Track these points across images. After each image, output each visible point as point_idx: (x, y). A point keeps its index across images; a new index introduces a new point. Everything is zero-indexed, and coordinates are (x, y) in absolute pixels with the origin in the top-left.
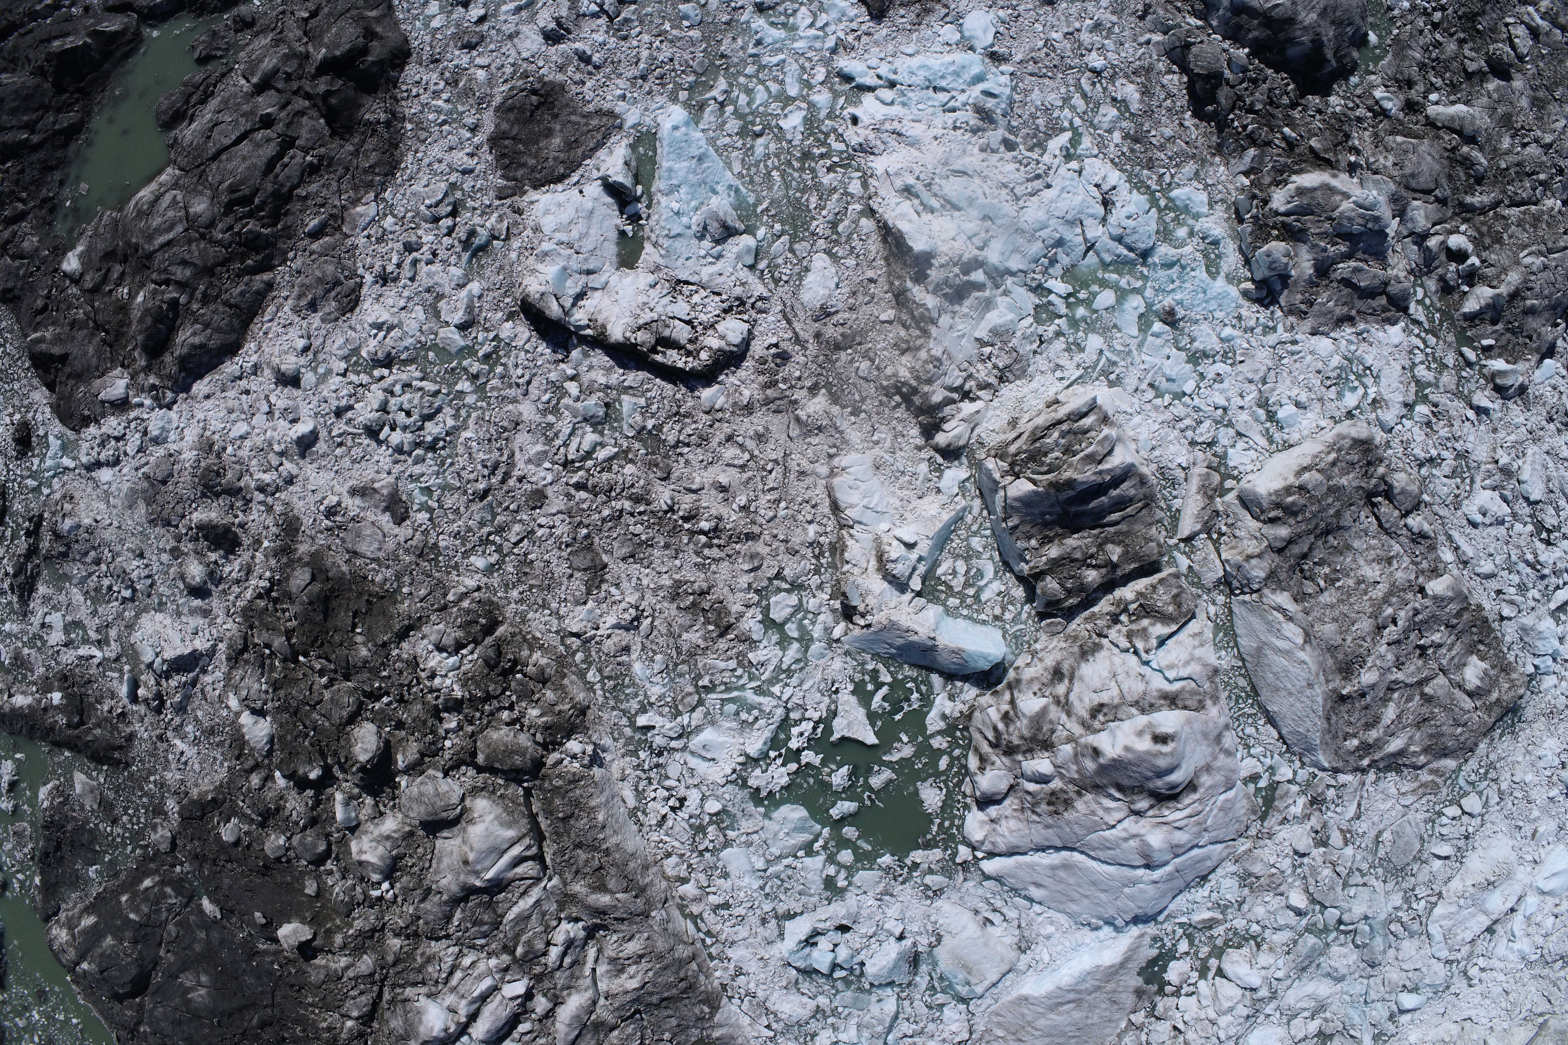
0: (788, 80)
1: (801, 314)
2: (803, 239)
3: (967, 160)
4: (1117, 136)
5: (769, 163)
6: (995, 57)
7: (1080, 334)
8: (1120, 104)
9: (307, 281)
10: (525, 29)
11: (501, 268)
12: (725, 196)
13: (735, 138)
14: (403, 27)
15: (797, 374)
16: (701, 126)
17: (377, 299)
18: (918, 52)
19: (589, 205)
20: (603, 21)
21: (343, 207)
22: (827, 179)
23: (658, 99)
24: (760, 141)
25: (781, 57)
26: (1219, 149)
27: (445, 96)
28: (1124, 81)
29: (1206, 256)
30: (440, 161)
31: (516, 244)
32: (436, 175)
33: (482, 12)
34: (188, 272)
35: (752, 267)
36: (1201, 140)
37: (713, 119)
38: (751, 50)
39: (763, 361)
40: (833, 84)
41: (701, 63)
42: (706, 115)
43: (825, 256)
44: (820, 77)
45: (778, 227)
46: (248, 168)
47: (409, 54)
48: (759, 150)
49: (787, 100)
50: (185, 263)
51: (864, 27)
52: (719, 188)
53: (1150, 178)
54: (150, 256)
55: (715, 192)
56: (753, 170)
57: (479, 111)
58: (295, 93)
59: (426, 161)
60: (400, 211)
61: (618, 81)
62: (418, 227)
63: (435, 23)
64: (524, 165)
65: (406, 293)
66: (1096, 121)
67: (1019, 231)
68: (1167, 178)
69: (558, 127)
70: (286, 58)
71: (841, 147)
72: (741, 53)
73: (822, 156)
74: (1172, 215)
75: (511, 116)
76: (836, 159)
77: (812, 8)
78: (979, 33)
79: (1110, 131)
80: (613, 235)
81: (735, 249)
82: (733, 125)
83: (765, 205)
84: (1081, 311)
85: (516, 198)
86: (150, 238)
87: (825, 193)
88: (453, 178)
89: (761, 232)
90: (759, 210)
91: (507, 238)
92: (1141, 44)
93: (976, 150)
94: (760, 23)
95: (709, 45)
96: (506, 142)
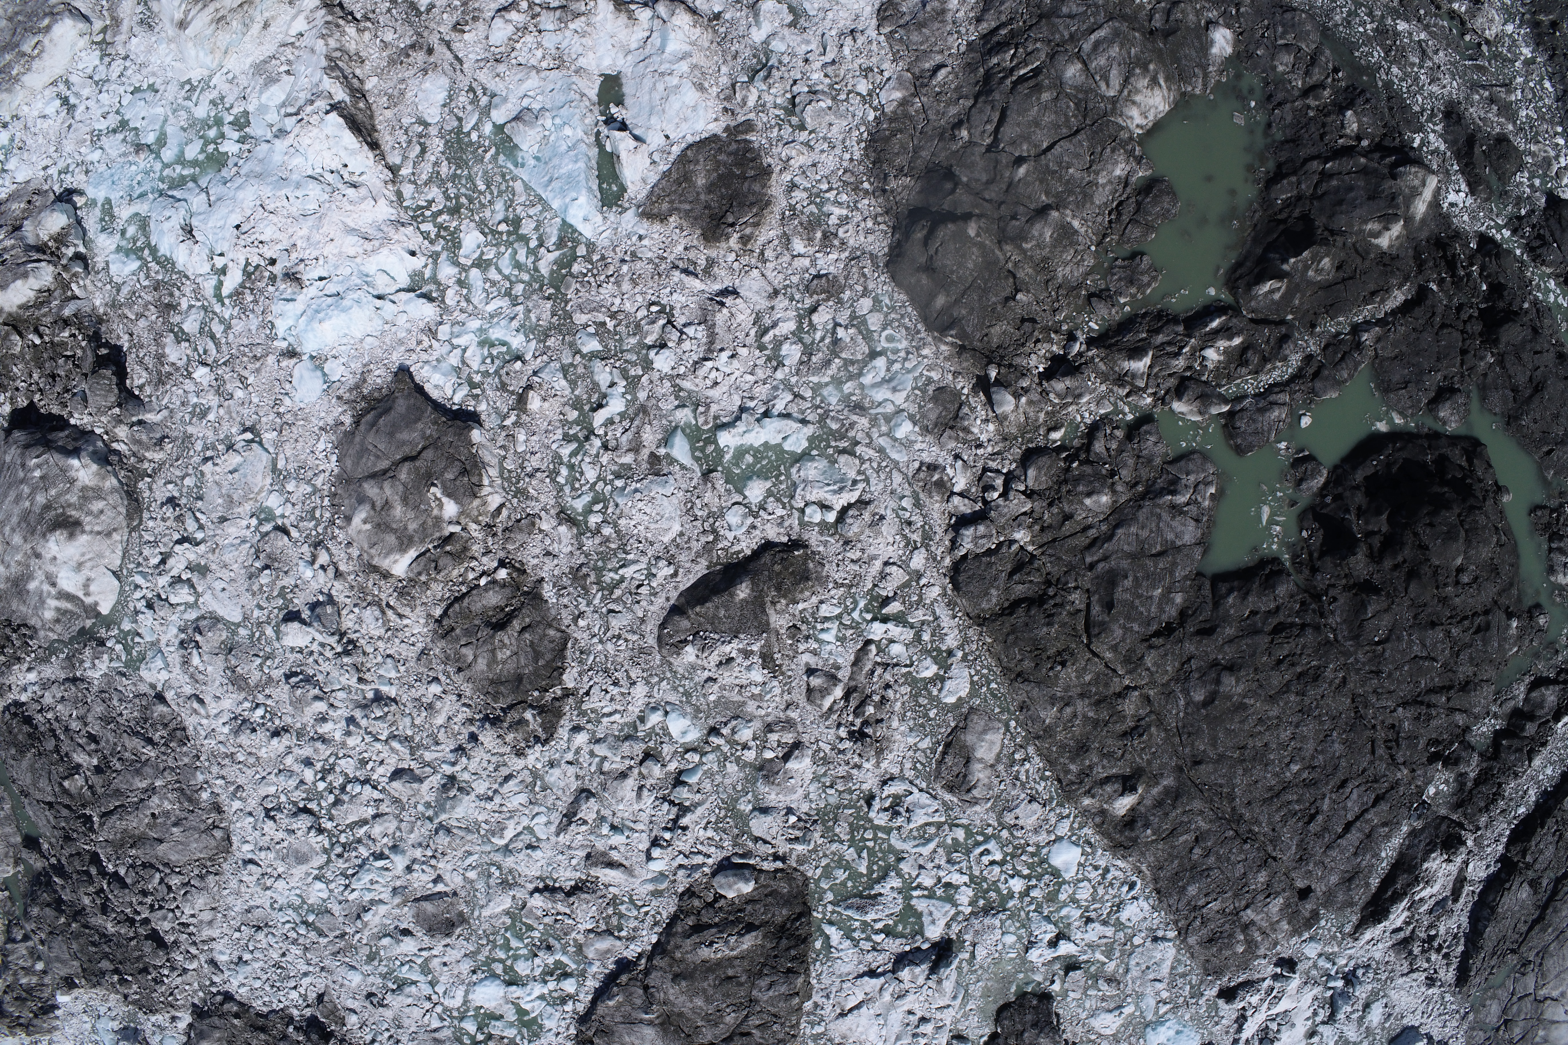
0: (480, 283)
1: (447, 66)
2: (451, 132)
3: (305, 232)
4: (184, 305)
5: (489, 197)
6: (292, 353)
7: (212, 114)
8: (181, 337)
9: (937, 25)
10: (763, 304)
11: (735, 58)
12: (526, 156)
13: (523, 214)
14: (903, 297)
15: (445, 16)
16: (558, 220)
17: (857, 16)
18: (361, 341)
19: (654, 120)
20: (680, 320)
21: (916, 94)
22: (434, 192)
23: (607, 243)
24: (500, 216)
25: (491, 308)
26: (100, 321)
27: (833, 220)
28: (180, 364)
29: (112, 217)
30: (822, 151)
31: (724, 80)
32: (825, 139)
33: (815, 318)
34: (1065, 10)
35: (493, 95)
36: (115, 327)
37: (548, 230)
38: (520, 308)
39: (475, 19)
40: (438, 290)
41: (568, 287)
42: (555, 232)
43: (429, 121)
44: (450, 293)
45: (474, 136)
46: (1027, 110)
47: (887, 265)
48: (499, 206)
49: (481, 264)
50: (1071, 16)
51: (414, 357)
52: (532, 162)
53: (157, 273)
54: (1111, 19)
55: (537, 159)
56: (503, 187)
57: (792, 208)
58: (1002, 203)
59: (838, 151)
60: (855, 100)
61: (649, 255)
62: (831, 86)
63: (866, 304)
64: (729, 154)
65: (828, 23)
66: (202, 313)
67: (258, 176)
68: (142, 276)
69: (702, 197)
70: (1021, 237)
71: (424, 227)
72: (530, 305)
73: (440, 212)
74: (139, 244)
75: (752, 198)
76: (428, 213)
77: (467, 370)
78: (307, 374)
79: (191, 307)
80: (628, 101)
81: (509, 105)
82: (527, 227)
83: (488, 155)
84: (212, 133)
85: (733, 124)
86: (1116, 33)
87: (435, 178)
88: (804, 136)
89: (488, 128)
90: (493, 150)
91: (733, 86)
92: (167, 408)
93: (299, 244)
94: (517, 342)
95: (564, 309)
96: (752, 173)
